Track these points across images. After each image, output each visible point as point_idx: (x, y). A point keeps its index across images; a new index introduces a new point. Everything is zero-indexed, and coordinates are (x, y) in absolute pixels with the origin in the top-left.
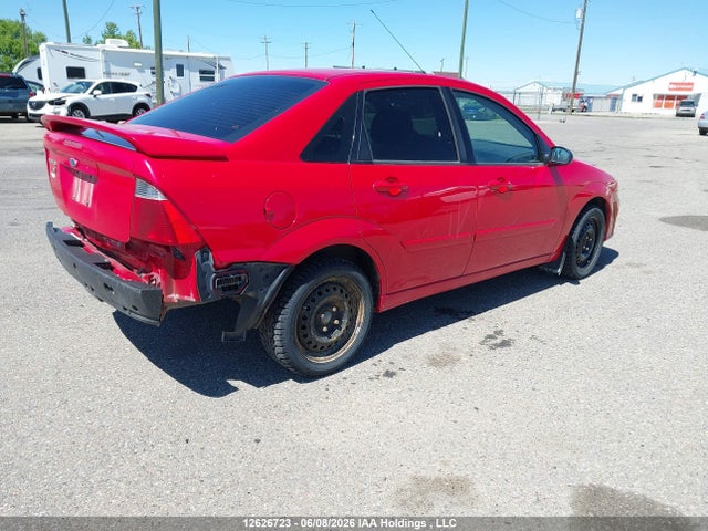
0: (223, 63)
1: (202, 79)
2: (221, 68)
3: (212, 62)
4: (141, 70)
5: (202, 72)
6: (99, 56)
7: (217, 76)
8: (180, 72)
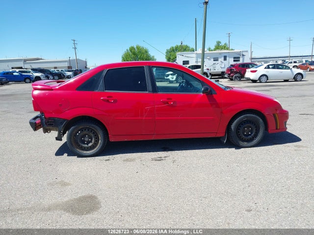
0: (244, 53)
1: (234, 61)
2: (243, 55)
3: (239, 53)
4: (209, 59)
5: (234, 58)
6: (194, 55)
7: (241, 59)
8: (225, 59)
